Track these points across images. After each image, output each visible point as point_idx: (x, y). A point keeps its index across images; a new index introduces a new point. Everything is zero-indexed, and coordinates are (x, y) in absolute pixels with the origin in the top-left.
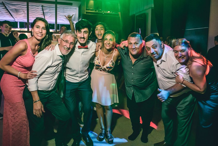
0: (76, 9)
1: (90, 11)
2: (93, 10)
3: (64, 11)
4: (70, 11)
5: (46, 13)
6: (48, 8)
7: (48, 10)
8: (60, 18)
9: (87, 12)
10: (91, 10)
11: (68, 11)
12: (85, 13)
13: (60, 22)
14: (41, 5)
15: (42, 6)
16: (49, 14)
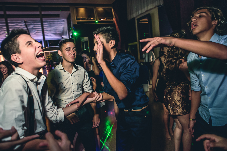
0: (63, 21)
1: (81, 21)
2: (85, 19)
3: (51, 25)
4: (57, 24)
5: (31, 30)
6: (32, 23)
7: (33, 26)
8: (48, 33)
9: (78, 23)
10: (82, 19)
11: (55, 25)
12: (76, 24)
13: (48, 38)
14: (23, 21)
15: (25, 22)
16: (34, 30)
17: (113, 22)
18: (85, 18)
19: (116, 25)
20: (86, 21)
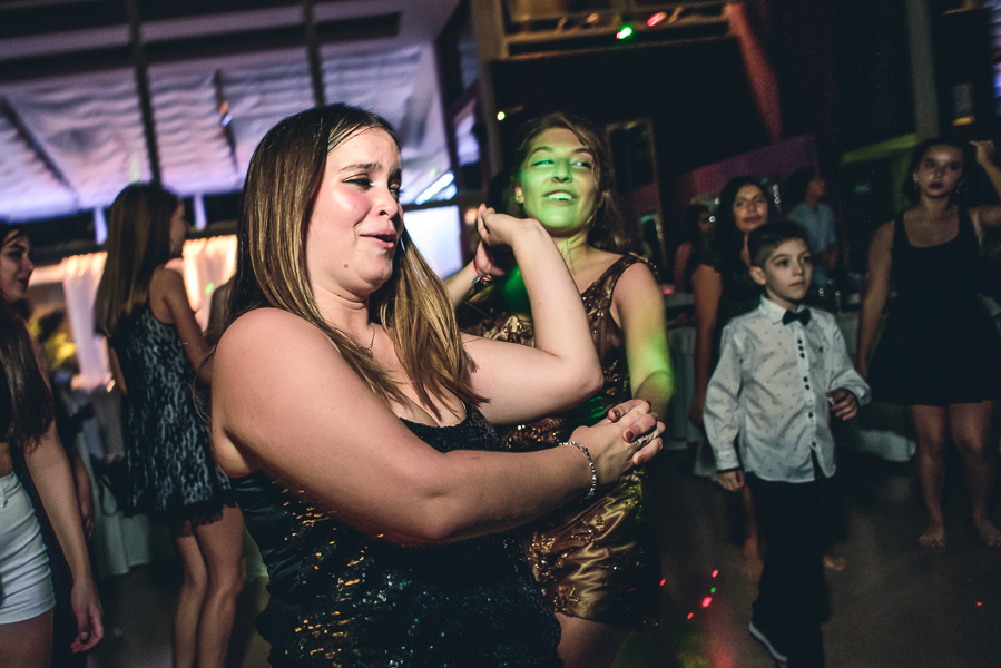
2: (553, 24)
9: (515, 48)
12: (504, 55)
15: (218, 79)
17: (724, 26)
18: (553, 15)
19: (747, 44)
20: (557, 33)
